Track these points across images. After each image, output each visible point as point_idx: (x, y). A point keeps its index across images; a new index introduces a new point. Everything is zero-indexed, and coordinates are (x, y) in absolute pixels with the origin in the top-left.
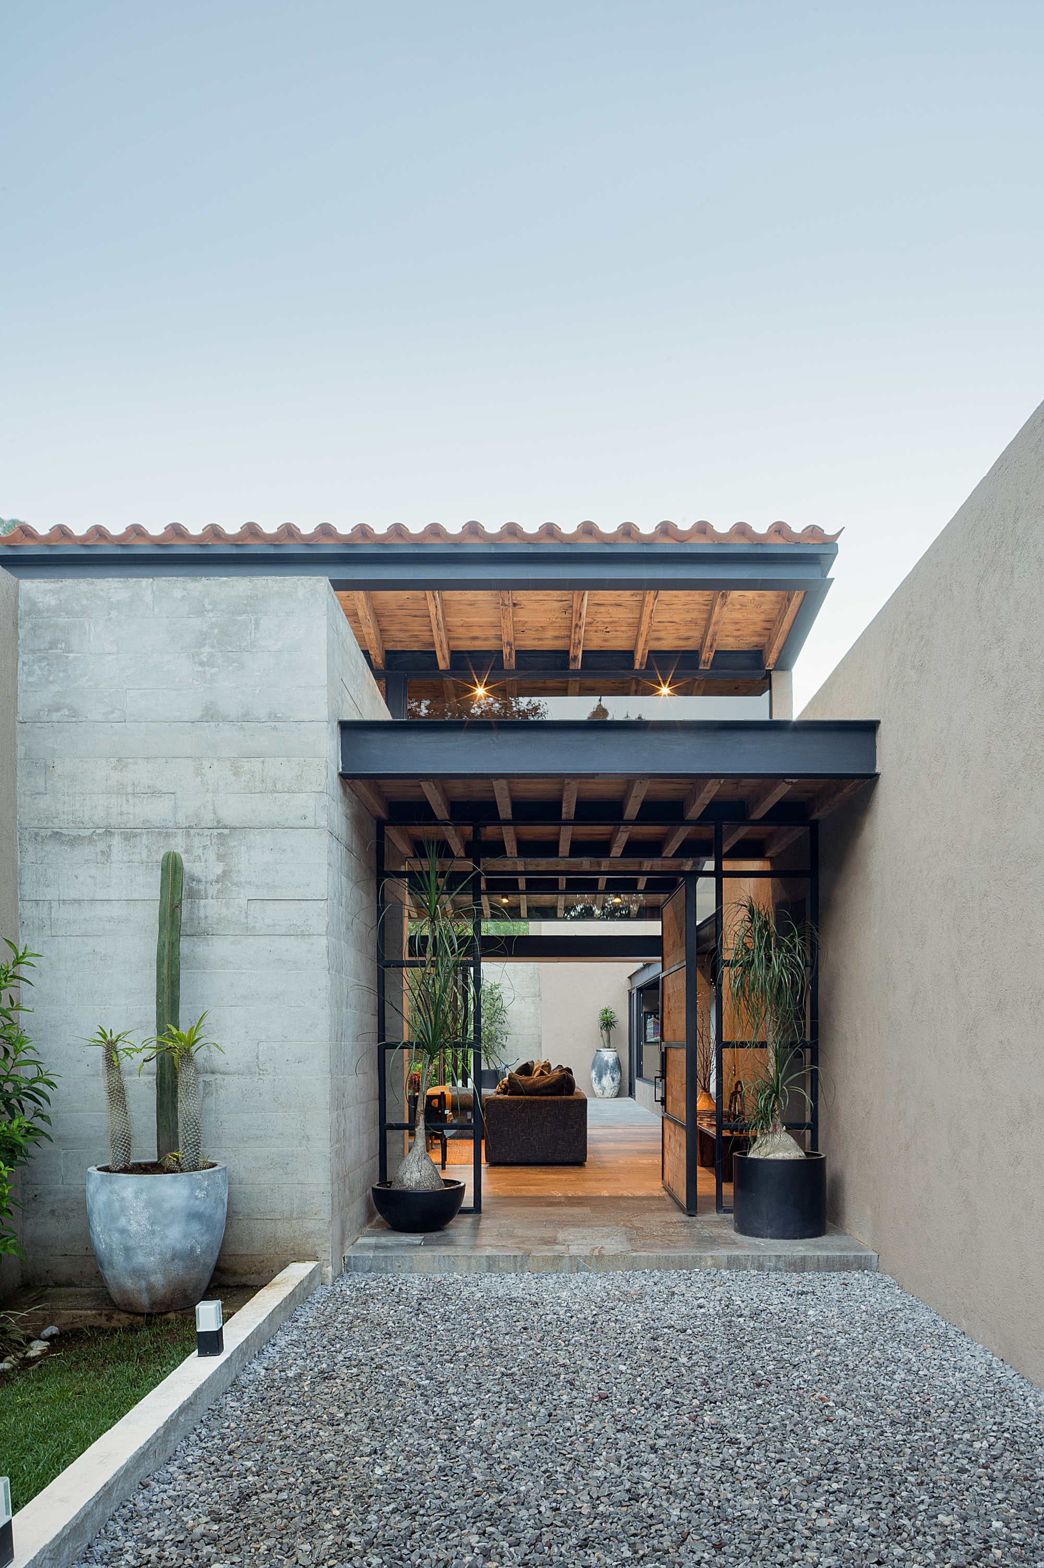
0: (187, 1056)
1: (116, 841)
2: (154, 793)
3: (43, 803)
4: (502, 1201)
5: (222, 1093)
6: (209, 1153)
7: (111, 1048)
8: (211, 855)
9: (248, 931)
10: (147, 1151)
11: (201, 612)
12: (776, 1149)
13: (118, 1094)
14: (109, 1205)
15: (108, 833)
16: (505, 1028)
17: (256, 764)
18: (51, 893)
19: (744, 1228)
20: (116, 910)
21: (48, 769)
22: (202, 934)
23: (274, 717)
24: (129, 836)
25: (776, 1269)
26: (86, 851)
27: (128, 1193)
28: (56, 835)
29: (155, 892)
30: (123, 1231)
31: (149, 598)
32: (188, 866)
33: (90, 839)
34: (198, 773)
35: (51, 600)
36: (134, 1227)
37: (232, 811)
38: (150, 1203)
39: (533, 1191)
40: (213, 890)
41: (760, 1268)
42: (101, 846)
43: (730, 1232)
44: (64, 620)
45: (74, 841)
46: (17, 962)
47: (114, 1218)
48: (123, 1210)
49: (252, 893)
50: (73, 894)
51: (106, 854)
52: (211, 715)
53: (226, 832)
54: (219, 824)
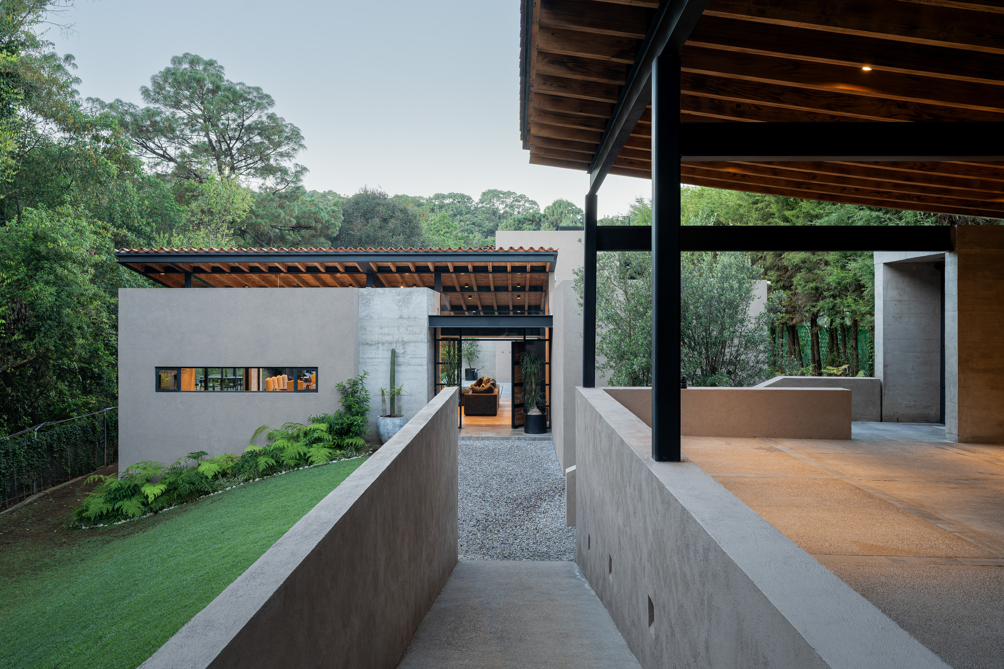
0: (399, 393)
1: (380, 345)
2: (389, 334)
3: (364, 336)
4: (468, 426)
5: (403, 400)
6: (403, 413)
7: (383, 391)
8: (401, 348)
9: (409, 365)
10: (388, 413)
11: (399, 295)
12: (533, 412)
13: (384, 401)
14: (384, 424)
15: (378, 343)
16: (478, 349)
17: (411, 328)
18: (366, 356)
19: (526, 432)
20: (380, 360)
21: (365, 329)
22: (399, 365)
23: (415, 318)
24: (383, 344)
25: (529, 440)
26: (374, 347)
27: (388, 421)
28: (367, 344)
29: (390, 356)
30: (387, 429)
31: (388, 292)
32: (397, 351)
33: (374, 345)
34: (398, 330)
35: (366, 293)
36: (389, 428)
37: (406, 338)
38: (393, 423)
39: (477, 423)
40: (401, 356)
41: (525, 440)
42: (377, 346)
43: (523, 433)
44: (369, 297)
45: (371, 345)
46: (365, 374)
47: (385, 426)
48: (387, 425)
49: (410, 356)
50: (371, 356)
51: (378, 348)
52: (401, 317)
53: (404, 343)
54: (403, 341)
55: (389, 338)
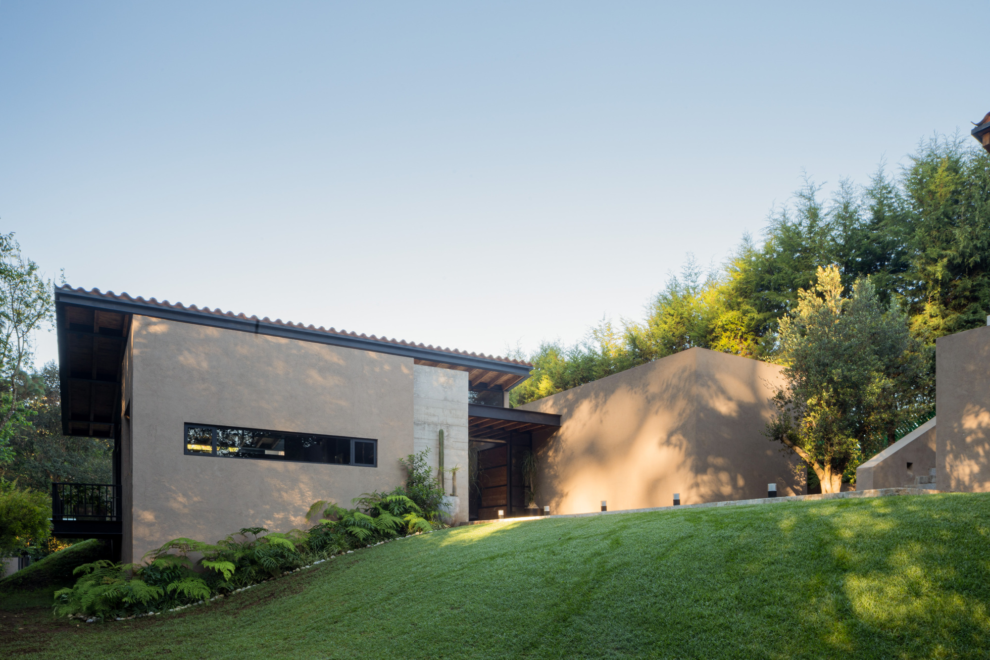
1: (426, 425)
2: (434, 415)
3: (412, 415)
8: (447, 430)
9: (452, 448)
15: (425, 423)
17: (453, 411)
20: (428, 441)
23: (458, 401)
24: (429, 425)
29: (437, 437)
32: (444, 433)
33: (421, 424)
34: (443, 412)
37: (451, 421)
42: (423, 426)
45: (418, 425)
46: (427, 451)
49: (454, 439)
51: (424, 428)
52: (446, 399)
53: (449, 426)
54: (447, 424)
55: (435, 419)
